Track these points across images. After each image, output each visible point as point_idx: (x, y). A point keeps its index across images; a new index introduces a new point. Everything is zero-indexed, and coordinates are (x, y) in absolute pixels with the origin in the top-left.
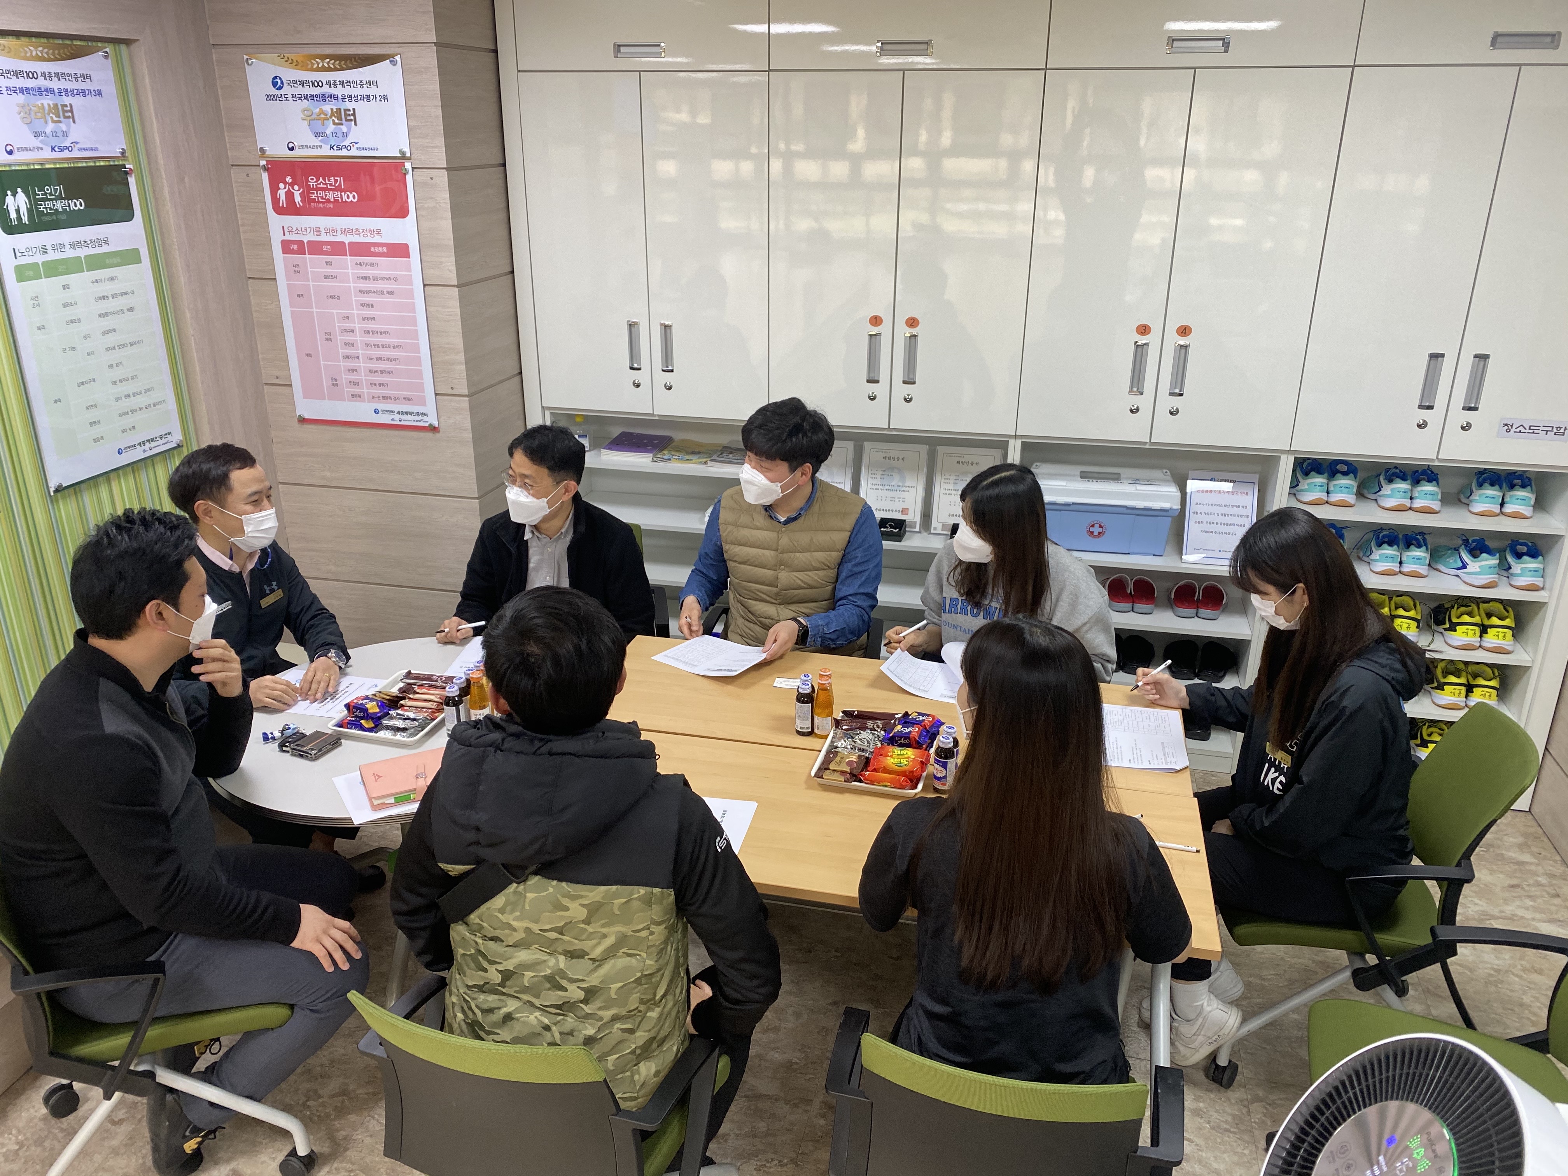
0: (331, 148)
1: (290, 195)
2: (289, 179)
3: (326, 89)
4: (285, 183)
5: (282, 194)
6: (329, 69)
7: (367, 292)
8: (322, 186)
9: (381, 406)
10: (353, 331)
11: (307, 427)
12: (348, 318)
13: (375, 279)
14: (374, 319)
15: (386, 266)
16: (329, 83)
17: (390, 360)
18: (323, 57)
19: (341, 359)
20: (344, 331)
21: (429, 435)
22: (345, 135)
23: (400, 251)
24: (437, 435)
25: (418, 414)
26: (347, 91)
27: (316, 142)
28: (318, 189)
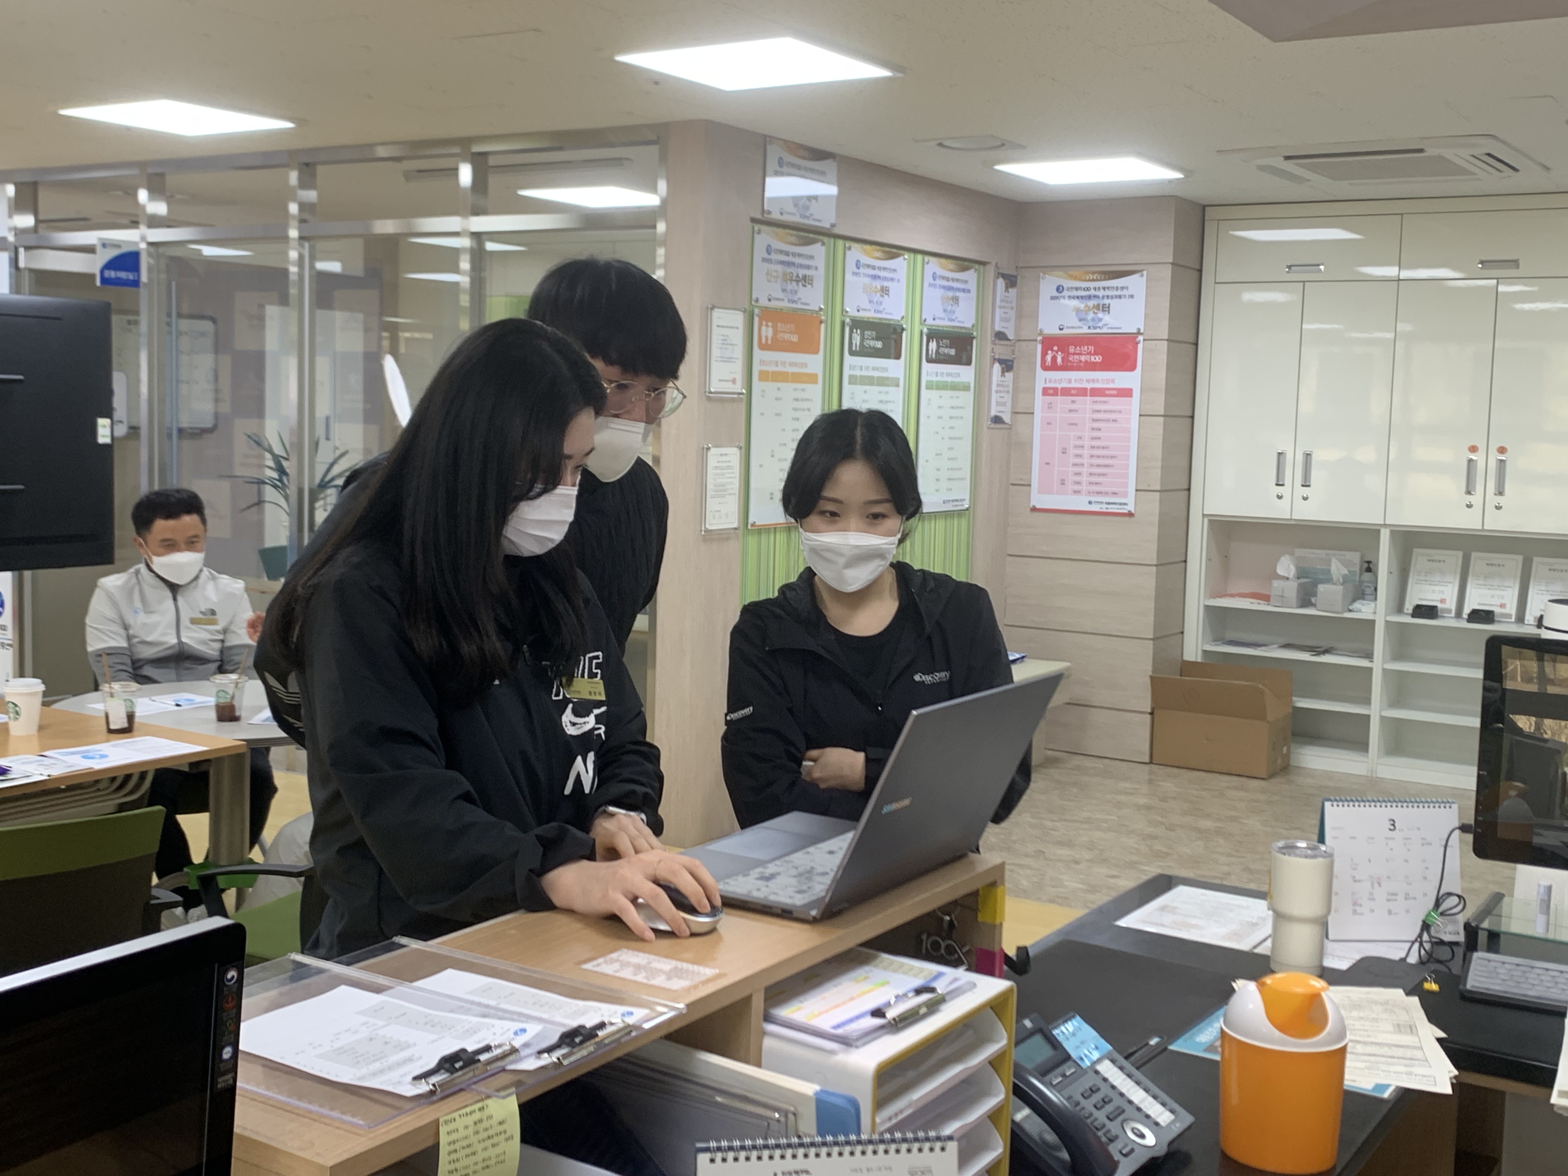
0: (1089, 328)
1: (1054, 359)
2: (1055, 348)
3: (1092, 292)
4: (1052, 350)
5: (1049, 358)
6: (1097, 280)
7: (1098, 420)
8: (1078, 352)
9: (1093, 499)
10: (1082, 447)
11: (1036, 514)
12: (1081, 438)
13: (1105, 411)
14: (1100, 438)
15: (1115, 403)
16: (1095, 289)
17: (1106, 466)
18: (1093, 273)
19: (1071, 466)
20: (1076, 447)
21: (1127, 519)
22: (1100, 320)
23: (1126, 393)
24: (1132, 519)
25: (1120, 504)
26: (1107, 293)
27: (1080, 324)
28: (1075, 354)
